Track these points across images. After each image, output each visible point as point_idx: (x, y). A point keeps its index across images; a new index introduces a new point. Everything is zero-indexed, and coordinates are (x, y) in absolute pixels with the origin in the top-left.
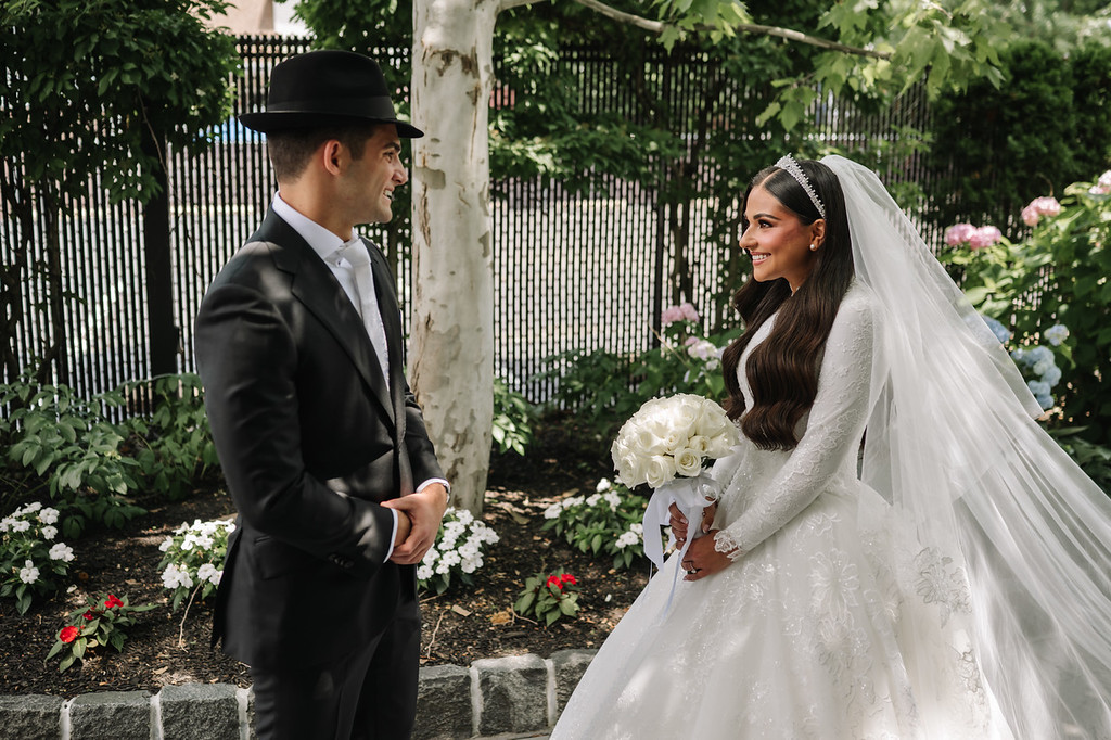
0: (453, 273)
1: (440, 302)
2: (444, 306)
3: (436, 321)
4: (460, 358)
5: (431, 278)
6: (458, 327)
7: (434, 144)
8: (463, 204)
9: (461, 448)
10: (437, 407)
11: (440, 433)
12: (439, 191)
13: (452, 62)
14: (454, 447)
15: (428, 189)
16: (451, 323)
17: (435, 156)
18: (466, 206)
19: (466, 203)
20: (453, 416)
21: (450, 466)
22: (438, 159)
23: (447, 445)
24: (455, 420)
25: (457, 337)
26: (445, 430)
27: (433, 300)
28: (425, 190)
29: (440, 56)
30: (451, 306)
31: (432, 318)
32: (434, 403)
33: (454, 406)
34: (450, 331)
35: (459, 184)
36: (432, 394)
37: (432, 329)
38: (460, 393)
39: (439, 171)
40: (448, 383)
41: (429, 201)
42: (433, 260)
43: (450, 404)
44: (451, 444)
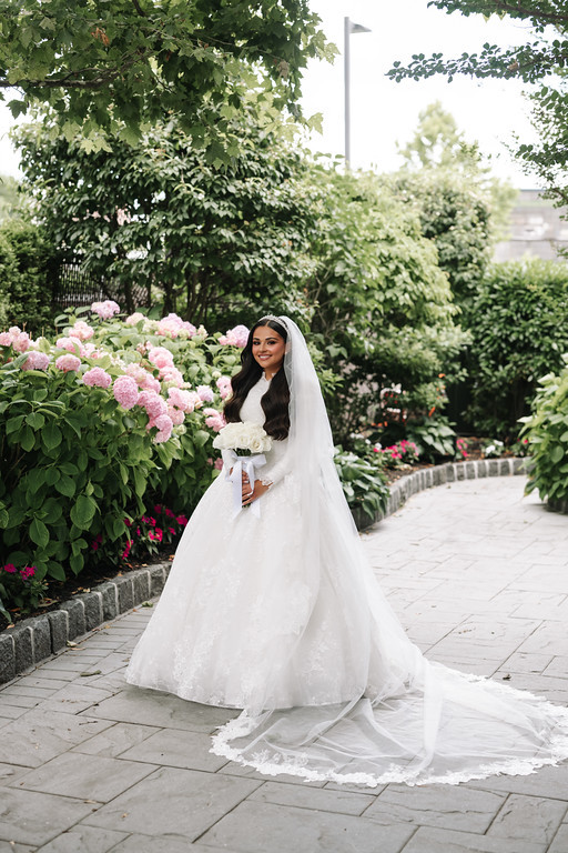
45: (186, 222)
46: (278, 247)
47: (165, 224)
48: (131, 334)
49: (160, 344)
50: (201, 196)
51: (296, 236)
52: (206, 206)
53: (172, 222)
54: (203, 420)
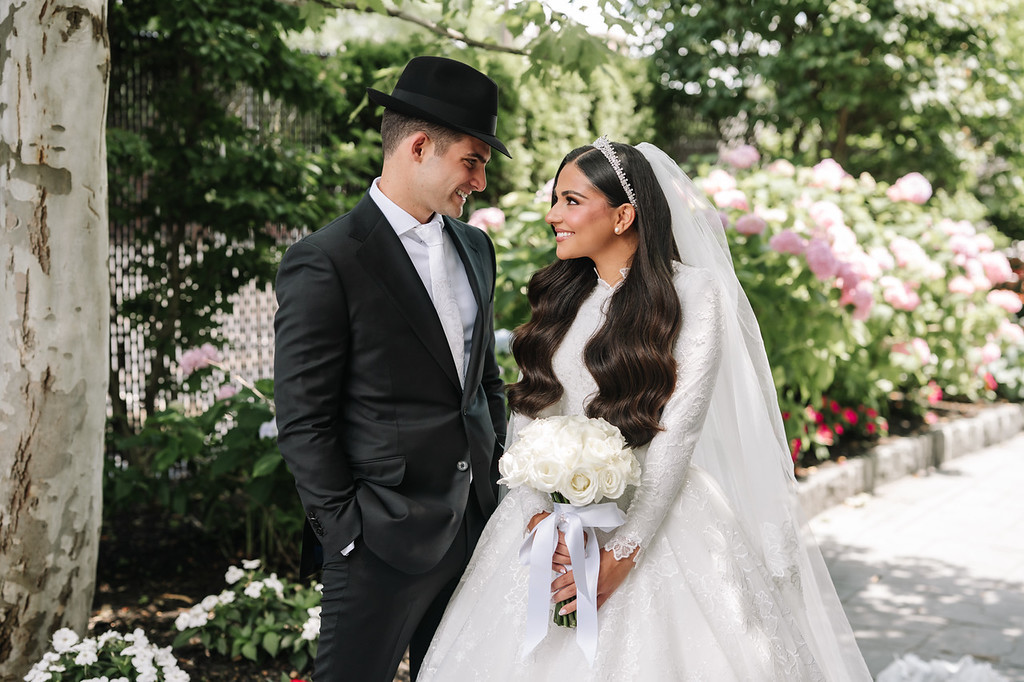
0: (79, 309)
1: (63, 350)
2: (68, 356)
3: (58, 377)
4: (85, 427)
5: (50, 318)
6: (84, 382)
7: (56, 134)
8: (92, 214)
9: (78, 554)
10: (55, 498)
11: (56, 537)
12: (62, 197)
13: (81, 24)
14: (71, 554)
15: (48, 195)
16: (77, 378)
17: (59, 149)
18: (96, 218)
19: (96, 214)
20: (73, 509)
21: (65, 581)
22: (61, 153)
23: (63, 551)
24: (75, 514)
25: (83, 397)
26: (62, 532)
27: (54, 349)
28: (43, 197)
29: (63, 15)
30: (77, 356)
31: (53, 373)
32: (51, 493)
33: (75, 494)
34: (76, 389)
35: (89, 188)
36: (49, 481)
37: (53, 389)
38: (82, 475)
39: (63, 170)
40: (70, 463)
41: (48, 210)
42: (51, 293)
43: (71, 491)
44: (68, 550)
45: (844, 49)
46: (954, 76)
47: (817, 53)
48: (783, 186)
49: (819, 198)
50: (865, 17)
51: (972, 63)
52: (870, 29)
53: (825, 49)
54: (882, 293)
